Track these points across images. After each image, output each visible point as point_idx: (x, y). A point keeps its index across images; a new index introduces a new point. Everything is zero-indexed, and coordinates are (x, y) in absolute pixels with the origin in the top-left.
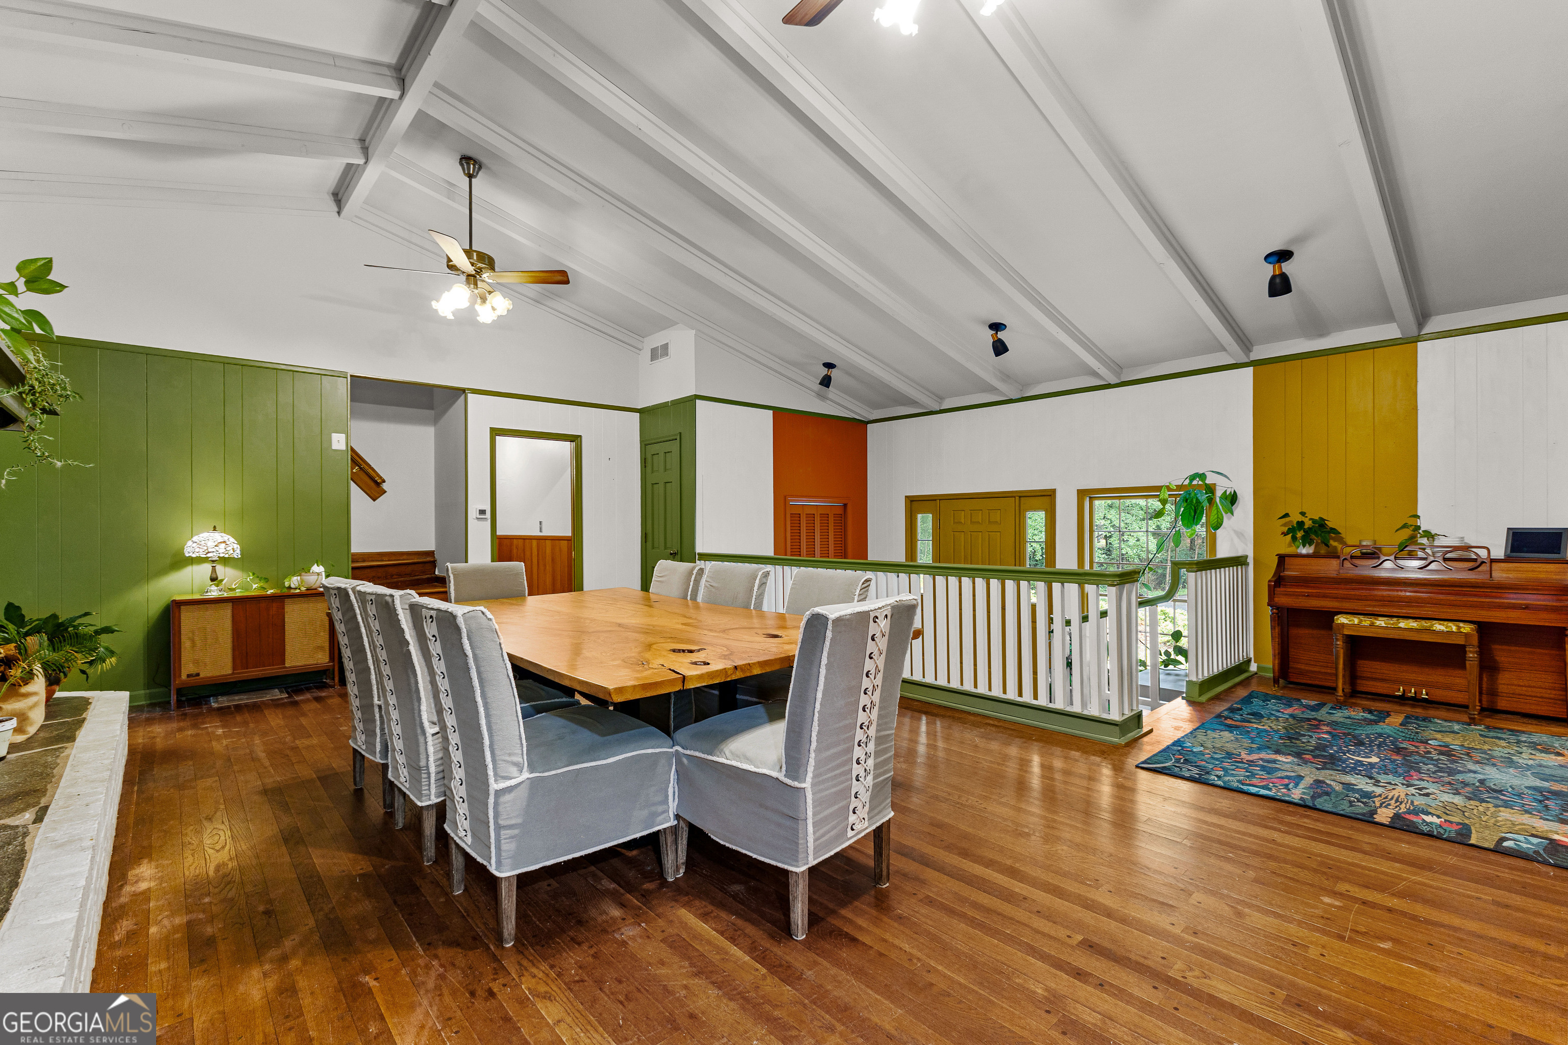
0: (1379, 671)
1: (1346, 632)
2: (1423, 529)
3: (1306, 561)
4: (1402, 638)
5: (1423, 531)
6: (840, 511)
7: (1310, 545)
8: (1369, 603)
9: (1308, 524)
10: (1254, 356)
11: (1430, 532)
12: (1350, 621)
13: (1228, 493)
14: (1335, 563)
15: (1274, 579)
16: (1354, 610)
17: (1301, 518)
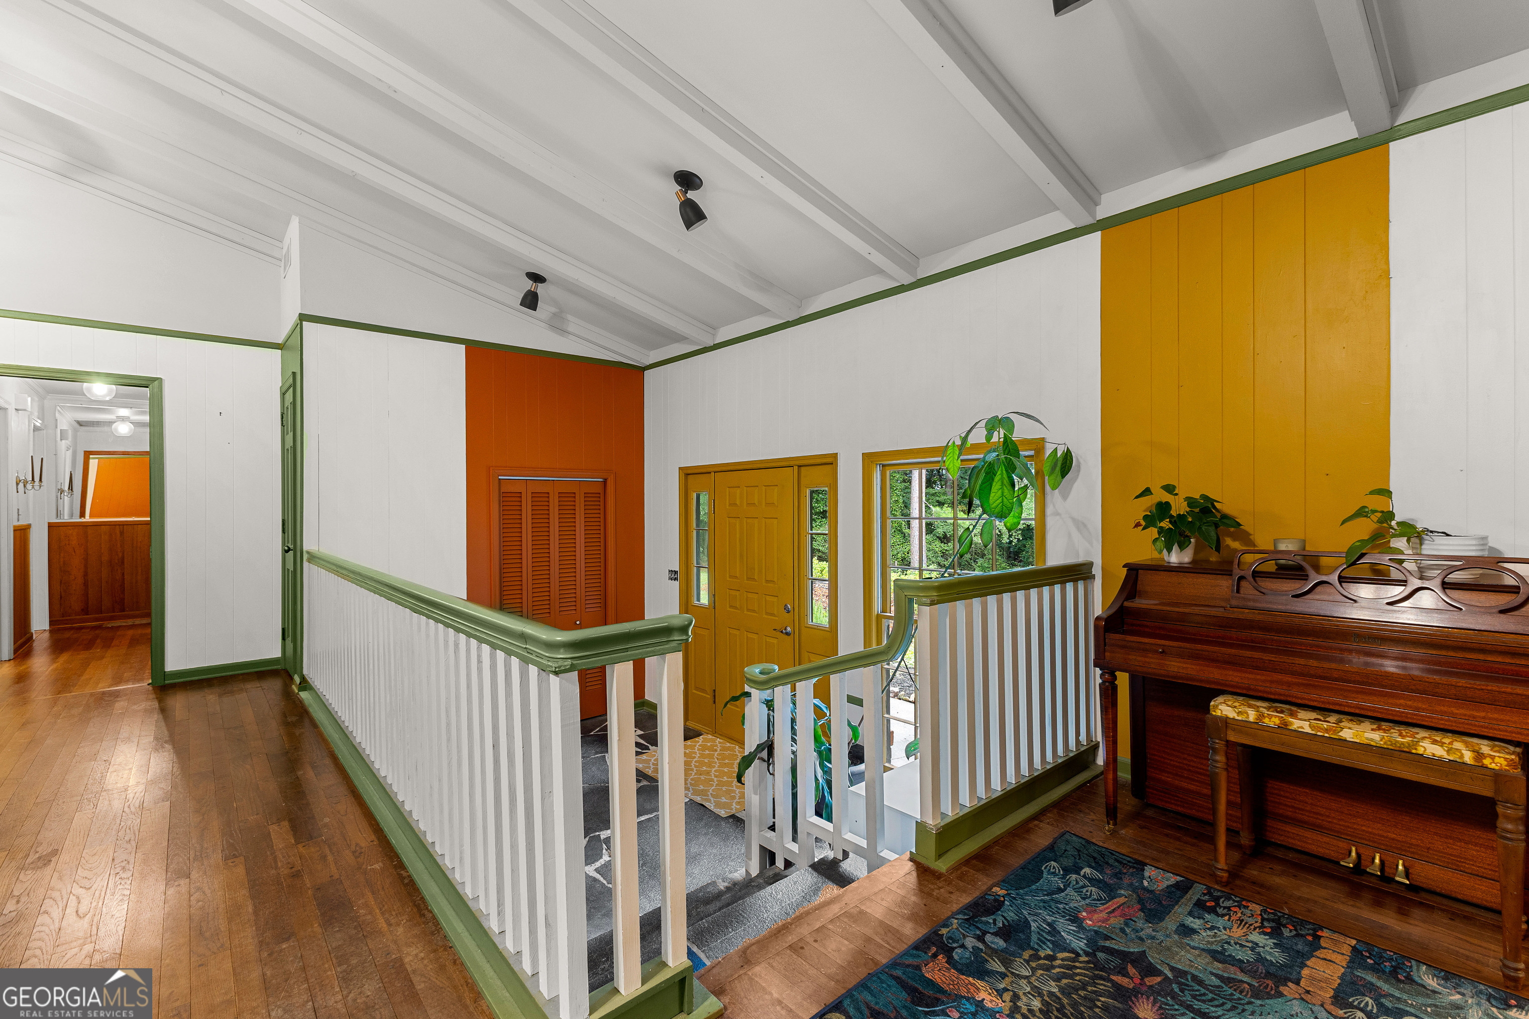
0: (1308, 808)
1: (1232, 737)
2: (1398, 518)
3: (1174, 578)
4: (1347, 762)
5: (1398, 524)
6: (599, 489)
7: (1182, 547)
8: (1279, 677)
9: (1179, 507)
10: (1104, 211)
11: (1413, 527)
12: (1239, 713)
13: (1059, 454)
14: (1223, 585)
15: (1105, 616)
16: (1249, 689)
17: (1166, 497)
